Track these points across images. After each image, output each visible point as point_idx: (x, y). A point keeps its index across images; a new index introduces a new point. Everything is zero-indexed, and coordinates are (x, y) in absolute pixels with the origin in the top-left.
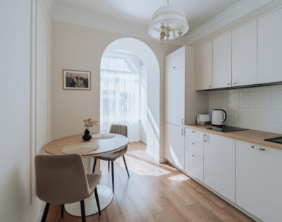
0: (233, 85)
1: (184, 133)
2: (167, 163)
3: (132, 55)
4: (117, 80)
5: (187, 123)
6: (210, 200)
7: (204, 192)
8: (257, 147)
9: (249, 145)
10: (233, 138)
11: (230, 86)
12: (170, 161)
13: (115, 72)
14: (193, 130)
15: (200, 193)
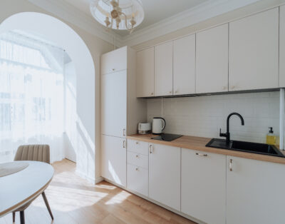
0: (174, 94)
1: (126, 146)
2: (104, 181)
3: (53, 46)
4: (27, 78)
5: (129, 134)
6: (157, 215)
7: (149, 208)
8: (201, 154)
9: (193, 152)
10: (178, 146)
11: (171, 94)
12: (108, 178)
13: (25, 66)
14: (136, 141)
15: (146, 210)
